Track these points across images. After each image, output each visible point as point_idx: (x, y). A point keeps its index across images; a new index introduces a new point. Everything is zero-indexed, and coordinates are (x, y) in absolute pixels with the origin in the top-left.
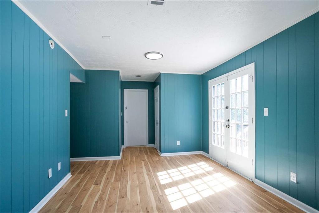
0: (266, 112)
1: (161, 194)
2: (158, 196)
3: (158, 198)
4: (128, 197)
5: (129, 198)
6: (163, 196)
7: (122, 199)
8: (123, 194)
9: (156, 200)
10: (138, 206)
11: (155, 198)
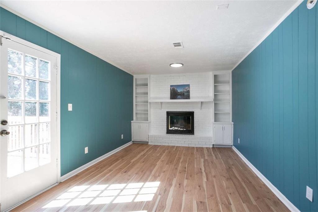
0: (70, 107)
1: (159, 196)
2: (164, 195)
3: (165, 193)
4: (196, 202)
5: (195, 200)
6: (159, 194)
7: (202, 201)
8: (202, 208)
9: (169, 191)
10: (186, 190)
11: (168, 195)
